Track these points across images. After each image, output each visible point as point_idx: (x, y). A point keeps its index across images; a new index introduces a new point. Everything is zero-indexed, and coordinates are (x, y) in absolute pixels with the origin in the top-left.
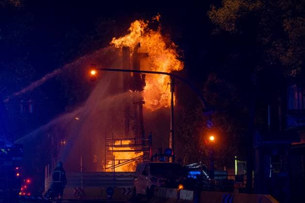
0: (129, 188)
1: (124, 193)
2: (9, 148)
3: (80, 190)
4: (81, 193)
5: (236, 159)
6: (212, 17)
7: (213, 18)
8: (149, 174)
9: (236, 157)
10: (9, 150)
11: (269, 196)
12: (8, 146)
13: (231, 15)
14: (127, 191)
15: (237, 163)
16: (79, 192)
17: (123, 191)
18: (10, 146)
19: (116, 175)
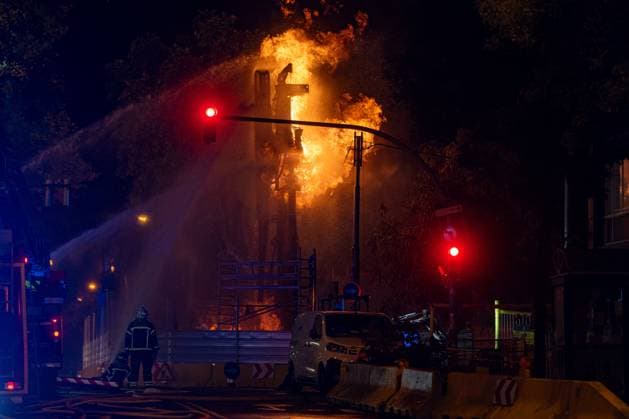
0: (268, 365)
1: (257, 375)
2: (39, 278)
3: (164, 368)
4: (167, 373)
5: (497, 307)
6: (484, 12)
7: (486, 14)
8: (325, 336)
9: (496, 303)
10: (38, 282)
11: (597, 385)
12: (37, 274)
13: (525, 10)
14: (265, 370)
15: (500, 315)
16: (163, 373)
17: (255, 371)
18: (41, 274)
19: (241, 337)
